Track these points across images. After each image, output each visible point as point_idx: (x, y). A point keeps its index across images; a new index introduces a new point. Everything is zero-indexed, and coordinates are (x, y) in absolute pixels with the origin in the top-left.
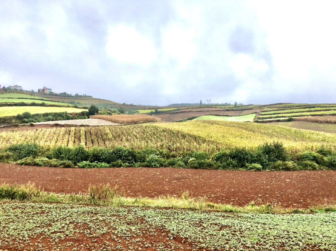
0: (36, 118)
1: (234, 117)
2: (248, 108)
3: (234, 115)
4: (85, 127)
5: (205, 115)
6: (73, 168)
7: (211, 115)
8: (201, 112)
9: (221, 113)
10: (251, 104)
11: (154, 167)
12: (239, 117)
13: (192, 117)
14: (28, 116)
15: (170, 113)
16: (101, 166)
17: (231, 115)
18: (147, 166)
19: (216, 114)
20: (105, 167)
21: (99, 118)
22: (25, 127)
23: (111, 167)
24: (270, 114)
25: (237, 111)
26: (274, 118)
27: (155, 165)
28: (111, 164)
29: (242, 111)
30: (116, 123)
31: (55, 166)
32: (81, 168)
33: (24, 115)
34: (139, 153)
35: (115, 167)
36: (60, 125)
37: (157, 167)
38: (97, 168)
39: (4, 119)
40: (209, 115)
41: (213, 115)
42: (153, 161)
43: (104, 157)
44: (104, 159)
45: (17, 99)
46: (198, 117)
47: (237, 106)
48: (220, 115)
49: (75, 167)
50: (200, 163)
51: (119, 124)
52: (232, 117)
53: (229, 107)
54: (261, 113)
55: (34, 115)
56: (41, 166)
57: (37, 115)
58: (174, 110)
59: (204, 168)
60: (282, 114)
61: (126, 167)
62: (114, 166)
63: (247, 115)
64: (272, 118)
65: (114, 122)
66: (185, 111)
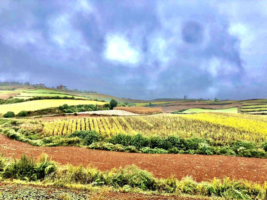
0: (72, 109)
1: (217, 110)
2: (227, 102)
3: (217, 109)
4: (116, 116)
5: (193, 108)
6: (137, 153)
7: (198, 108)
8: (189, 106)
9: (206, 107)
10: (227, 99)
11: (209, 155)
12: (222, 110)
13: (182, 109)
14: (67, 107)
15: (162, 106)
16: (161, 152)
17: (215, 109)
18: (201, 153)
19: (202, 107)
20: (165, 153)
21: (122, 110)
22: (71, 116)
23: (170, 153)
24: (252, 108)
25: (219, 105)
26: (258, 111)
27: (209, 153)
28: (168, 150)
29: (223, 105)
30: (136, 113)
31: (122, 151)
32: (145, 153)
33: (64, 106)
34: (188, 141)
35: (173, 153)
36: (97, 115)
37: (211, 154)
38: (158, 154)
39: (50, 109)
40: (197, 108)
41: (200, 108)
42: (206, 149)
43: (161, 143)
44: (161, 146)
45: (49, 94)
46: (187, 109)
47: (217, 101)
48: (205, 109)
49: (139, 152)
50: (252, 152)
51: (139, 115)
52: (216, 110)
53: (211, 102)
54: (242, 107)
55: (71, 107)
56: (109, 150)
57: (73, 106)
58: (165, 104)
59: (257, 157)
60: (263, 108)
61: (183, 154)
62: (171, 152)
63: (229, 108)
64: (256, 111)
65: (134, 113)
66: (175, 105)
